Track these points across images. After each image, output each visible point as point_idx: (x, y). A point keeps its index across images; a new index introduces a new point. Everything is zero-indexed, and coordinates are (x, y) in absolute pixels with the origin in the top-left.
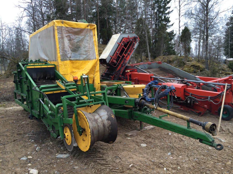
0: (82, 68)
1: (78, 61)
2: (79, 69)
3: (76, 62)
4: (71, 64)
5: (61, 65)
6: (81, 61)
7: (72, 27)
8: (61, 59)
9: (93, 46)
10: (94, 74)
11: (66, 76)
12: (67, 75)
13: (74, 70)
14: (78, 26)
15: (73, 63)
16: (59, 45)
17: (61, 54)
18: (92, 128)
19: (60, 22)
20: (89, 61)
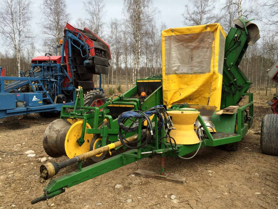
0: (192, 84)
1: (187, 76)
2: (188, 85)
3: (184, 76)
4: (178, 78)
5: (165, 80)
6: (190, 76)
7: (184, 33)
8: (166, 73)
9: (210, 55)
10: (209, 93)
11: (168, 93)
12: (169, 91)
13: (182, 86)
14: (191, 31)
15: (180, 77)
16: (165, 57)
17: (166, 67)
18: (46, 136)
19: (170, 31)
20: (202, 75)
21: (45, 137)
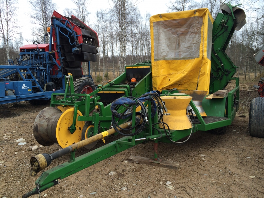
0: (181, 69)
1: (176, 61)
2: (177, 71)
3: (173, 62)
4: (167, 64)
5: (154, 65)
6: (179, 61)
7: (172, 19)
8: (154, 59)
9: (199, 40)
10: (198, 78)
11: (157, 78)
12: (158, 77)
13: (171, 72)
14: (179, 17)
15: (169, 63)
16: (154, 43)
17: (155, 53)
19: (158, 17)
20: (191, 60)
21: (36, 125)
